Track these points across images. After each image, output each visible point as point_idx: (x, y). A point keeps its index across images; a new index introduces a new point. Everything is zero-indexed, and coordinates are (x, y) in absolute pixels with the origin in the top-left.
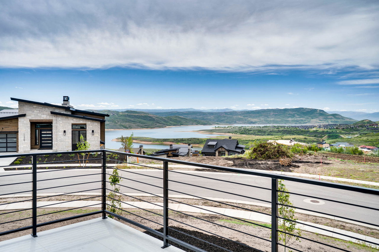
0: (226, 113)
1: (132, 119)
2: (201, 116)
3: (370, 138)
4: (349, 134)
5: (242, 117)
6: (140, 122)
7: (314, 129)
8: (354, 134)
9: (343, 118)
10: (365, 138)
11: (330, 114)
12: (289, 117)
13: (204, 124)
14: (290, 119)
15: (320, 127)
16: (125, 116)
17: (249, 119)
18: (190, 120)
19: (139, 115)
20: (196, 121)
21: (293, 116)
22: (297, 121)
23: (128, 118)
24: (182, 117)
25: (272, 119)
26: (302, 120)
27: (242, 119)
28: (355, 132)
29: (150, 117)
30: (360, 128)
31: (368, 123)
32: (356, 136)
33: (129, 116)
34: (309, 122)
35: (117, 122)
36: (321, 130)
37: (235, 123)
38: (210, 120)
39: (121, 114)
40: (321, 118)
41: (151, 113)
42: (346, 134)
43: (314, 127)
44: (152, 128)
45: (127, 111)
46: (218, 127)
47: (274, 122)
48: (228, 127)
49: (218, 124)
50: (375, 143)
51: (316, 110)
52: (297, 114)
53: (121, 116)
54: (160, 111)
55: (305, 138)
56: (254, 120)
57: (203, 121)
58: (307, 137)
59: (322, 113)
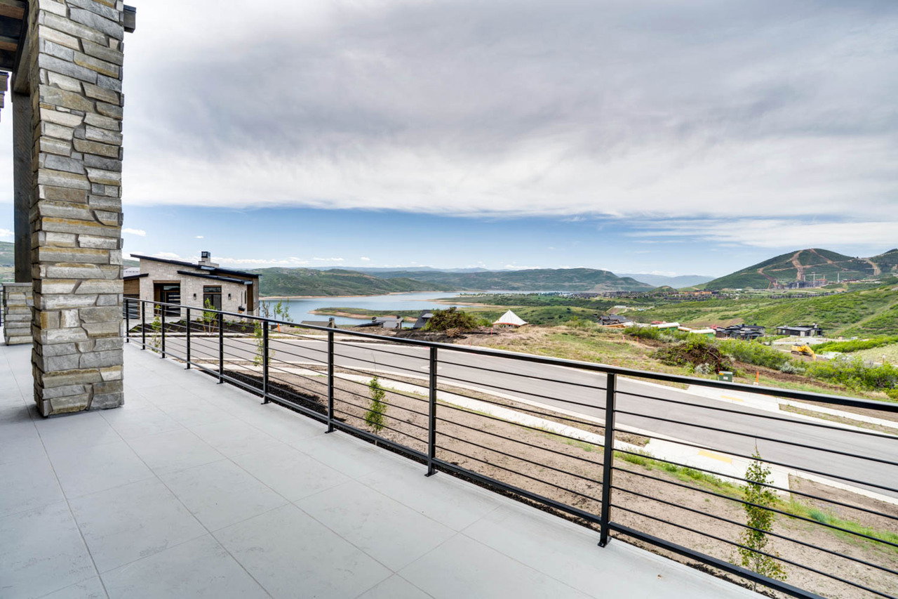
0: (477, 274)
1: (340, 282)
2: (441, 279)
3: (665, 311)
4: (643, 305)
5: (500, 280)
6: (351, 286)
7: (598, 298)
8: (648, 306)
9: (637, 283)
10: (659, 311)
11: (620, 277)
12: (564, 282)
13: (445, 290)
14: (567, 284)
15: (605, 296)
16: (328, 277)
17: (510, 283)
18: (424, 284)
19: (349, 275)
20: (433, 285)
21: (571, 279)
22: (575, 287)
23: (333, 280)
24: (414, 279)
25: (542, 284)
26: (583, 286)
27: (500, 283)
28: (650, 303)
29: (366, 279)
30: (657, 297)
31: (668, 290)
32: (650, 308)
33: (336, 277)
34: (592, 288)
35: (317, 285)
36: (606, 299)
37: (490, 288)
38: (454, 284)
39: (323, 274)
40: (609, 283)
41: (368, 273)
42: (637, 305)
43: (597, 295)
44: (368, 295)
45: (333, 270)
46: (465, 294)
47: (545, 288)
48: (479, 295)
49: (465, 290)
50: (671, 318)
51: (600, 272)
52: (577, 277)
53: (324, 276)
54: (382, 271)
55: (583, 311)
56: (516, 285)
57: (443, 285)
58: (585, 309)
59: (609, 277)
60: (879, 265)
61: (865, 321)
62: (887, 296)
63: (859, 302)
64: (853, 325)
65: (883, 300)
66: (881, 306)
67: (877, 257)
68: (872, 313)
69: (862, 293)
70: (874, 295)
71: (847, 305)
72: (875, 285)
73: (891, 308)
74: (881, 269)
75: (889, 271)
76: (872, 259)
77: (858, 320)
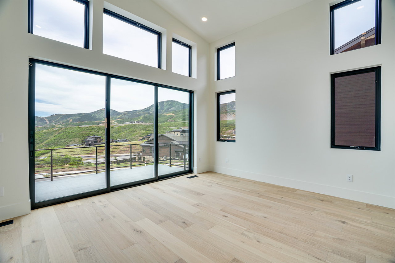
60: (48, 120)
61: (46, 142)
62: (52, 132)
63: (43, 135)
64: (41, 144)
65: (51, 134)
66: (50, 136)
67: (48, 117)
68: (48, 139)
69: (44, 131)
70: (48, 132)
71: (39, 136)
72: (47, 128)
73: (54, 137)
74: (49, 122)
75: (52, 123)
76: (46, 118)
77: (43, 142)
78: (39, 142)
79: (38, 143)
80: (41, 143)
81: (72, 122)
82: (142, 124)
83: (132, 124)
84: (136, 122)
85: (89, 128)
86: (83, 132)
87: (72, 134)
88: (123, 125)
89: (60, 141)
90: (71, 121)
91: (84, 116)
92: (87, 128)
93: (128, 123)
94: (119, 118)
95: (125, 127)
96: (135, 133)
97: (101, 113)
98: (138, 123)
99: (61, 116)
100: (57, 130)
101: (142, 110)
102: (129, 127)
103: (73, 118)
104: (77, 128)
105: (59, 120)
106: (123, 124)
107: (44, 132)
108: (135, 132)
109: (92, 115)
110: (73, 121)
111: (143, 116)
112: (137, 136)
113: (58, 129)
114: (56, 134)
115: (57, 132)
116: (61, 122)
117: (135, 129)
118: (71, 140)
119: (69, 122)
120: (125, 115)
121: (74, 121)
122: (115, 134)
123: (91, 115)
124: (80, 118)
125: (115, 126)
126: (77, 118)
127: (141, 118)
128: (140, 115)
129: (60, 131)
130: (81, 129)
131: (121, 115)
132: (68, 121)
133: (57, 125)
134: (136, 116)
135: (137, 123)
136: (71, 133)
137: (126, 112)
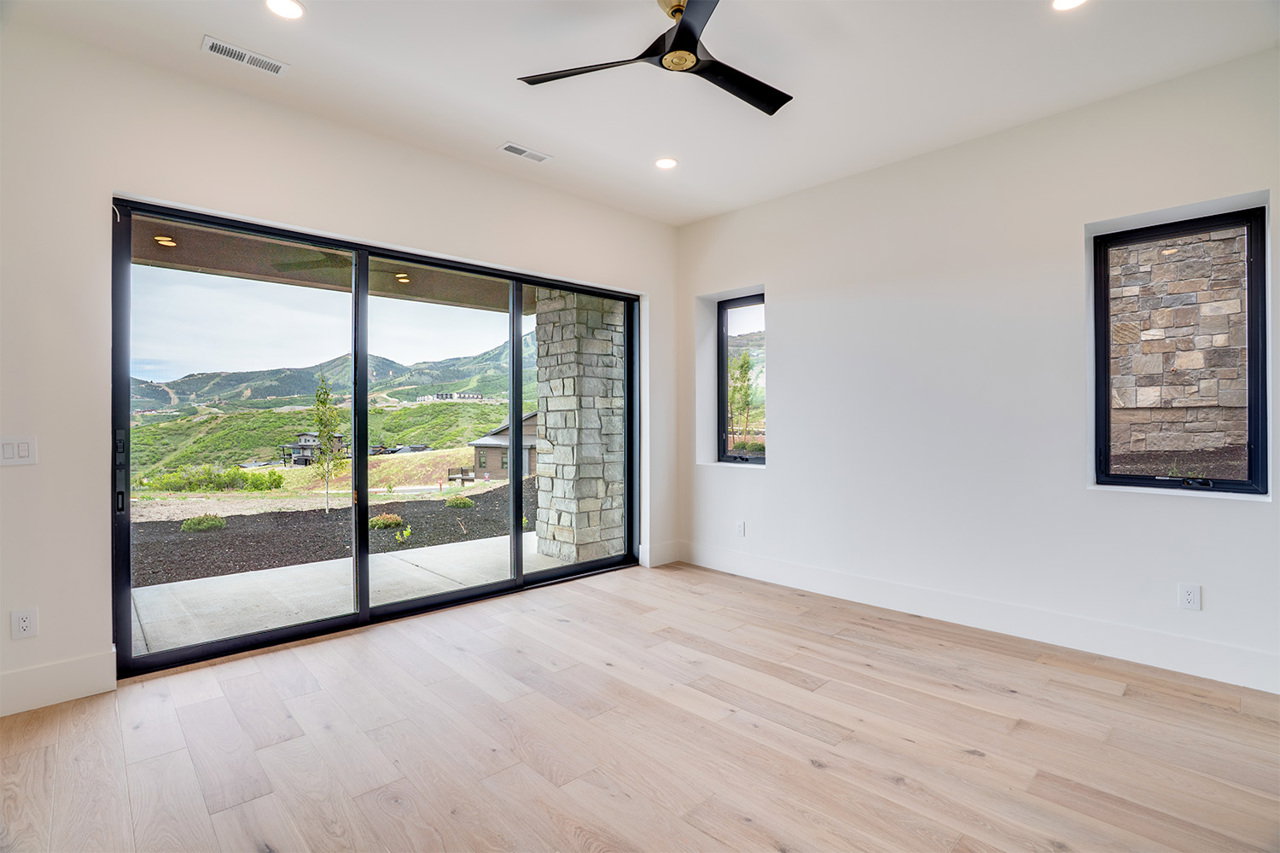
78: (147, 458)
79: (145, 464)
80: (154, 463)
81: (249, 398)
82: (477, 401)
83: (442, 401)
84: (456, 396)
85: (305, 415)
86: (286, 428)
87: (251, 433)
88: (414, 405)
89: (213, 456)
90: (248, 393)
91: (290, 377)
92: (300, 416)
93: (430, 400)
94: (400, 385)
95: (421, 411)
96: (453, 430)
97: (343, 369)
98: (464, 397)
99: (217, 380)
100: (202, 423)
101: (475, 358)
102: (436, 411)
103: (253, 384)
104: (267, 415)
105: (208, 393)
106: (414, 403)
107: (162, 429)
108: (454, 427)
109: (316, 376)
110: (253, 396)
111: (478, 377)
112: (459, 438)
113: (205, 418)
114: (201, 435)
115: (204, 429)
116: (216, 398)
117: (452, 418)
118: (248, 454)
119: (242, 399)
120: (421, 373)
121: (256, 392)
122: (389, 433)
123: (313, 375)
124: (275, 383)
125: (389, 409)
126: (268, 383)
127: (473, 383)
128: (467, 375)
129: (213, 425)
130: (279, 418)
131: (408, 376)
132: (239, 394)
133: (202, 407)
134: (458, 378)
135: (460, 397)
136: (249, 430)
137: (423, 366)
